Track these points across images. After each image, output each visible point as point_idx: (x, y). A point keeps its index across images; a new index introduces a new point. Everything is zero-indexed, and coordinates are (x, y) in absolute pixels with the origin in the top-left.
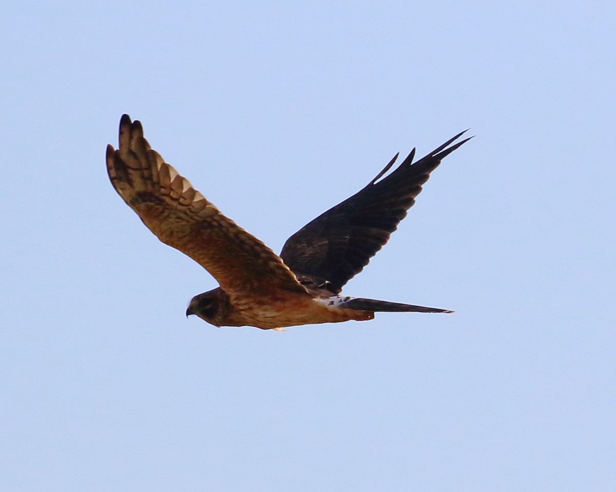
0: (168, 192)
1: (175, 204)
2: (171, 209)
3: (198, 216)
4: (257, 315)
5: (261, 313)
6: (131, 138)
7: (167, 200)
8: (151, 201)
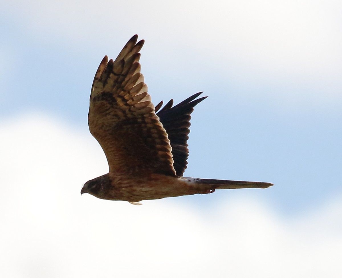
0: (123, 95)
1: (121, 104)
2: (116, 108)
3: (132, 114)
4: (135, 191)
5: (138, 189)
6: (130, 51)
7: (119, 100)
8: (107, 100)
